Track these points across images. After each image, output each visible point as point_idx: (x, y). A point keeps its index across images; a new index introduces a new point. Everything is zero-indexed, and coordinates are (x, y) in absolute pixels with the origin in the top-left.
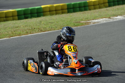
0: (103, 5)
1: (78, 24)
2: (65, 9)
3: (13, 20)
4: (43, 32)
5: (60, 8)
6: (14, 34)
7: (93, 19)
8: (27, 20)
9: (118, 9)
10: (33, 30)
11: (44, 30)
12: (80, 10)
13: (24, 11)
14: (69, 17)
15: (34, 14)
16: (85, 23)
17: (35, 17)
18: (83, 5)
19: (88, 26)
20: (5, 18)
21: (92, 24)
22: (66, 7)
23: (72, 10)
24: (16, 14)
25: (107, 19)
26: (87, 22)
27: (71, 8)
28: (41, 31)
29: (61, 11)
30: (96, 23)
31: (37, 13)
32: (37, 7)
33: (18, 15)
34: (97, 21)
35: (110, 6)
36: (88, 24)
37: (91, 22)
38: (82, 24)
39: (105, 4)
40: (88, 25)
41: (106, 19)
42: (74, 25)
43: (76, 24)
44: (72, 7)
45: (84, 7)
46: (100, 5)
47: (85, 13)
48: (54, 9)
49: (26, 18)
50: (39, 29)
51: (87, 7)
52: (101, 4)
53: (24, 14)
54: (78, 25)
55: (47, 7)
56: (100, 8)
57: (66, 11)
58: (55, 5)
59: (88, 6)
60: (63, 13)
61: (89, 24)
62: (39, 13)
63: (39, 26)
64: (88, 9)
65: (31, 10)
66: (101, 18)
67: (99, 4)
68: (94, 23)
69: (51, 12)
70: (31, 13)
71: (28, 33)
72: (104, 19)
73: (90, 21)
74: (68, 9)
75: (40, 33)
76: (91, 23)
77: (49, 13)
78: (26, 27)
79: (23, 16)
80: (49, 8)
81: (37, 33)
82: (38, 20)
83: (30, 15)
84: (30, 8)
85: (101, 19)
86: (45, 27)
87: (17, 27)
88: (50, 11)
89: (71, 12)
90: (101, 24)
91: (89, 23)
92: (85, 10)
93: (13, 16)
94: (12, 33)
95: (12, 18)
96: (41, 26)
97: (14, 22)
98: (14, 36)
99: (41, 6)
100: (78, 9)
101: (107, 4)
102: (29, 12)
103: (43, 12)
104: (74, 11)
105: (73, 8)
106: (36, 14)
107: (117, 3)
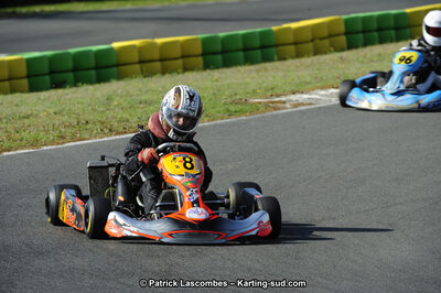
0: (327, 42)
1: (239, 107)
2: (196, 56)
4: (118, 133)
5: (178, 53)
6: (15, 141)
7: (294, 93)
8: (60, 91)
9: (380, 55)
10: (81, 126)
11: (121, 130)
12: (249, 61)
13: (52, 59)
14: (209, 84)
15: (86, 73)
16: (267, 105)
17: (90, 82)
18: (257, 43)
19: (277, 115)
21: (289, 109)
22: (199, 50)
23: (220, 57)
24: (24, 72)
26: (273, 103)
27: (216, 53)
28: (110, 130)
29: (180, 62)
30: (303, 104)
31: (97, 68)
32: (95, 48)
33: (28, 76)
34: (305, 96)
35: (351, 46)
36: (275, 109)
37: (284, 102)
38: (256, 108)
39: (335, 38)
40: (275, 113)
42: (228, 111)
43: (232, 108)
44: (219, 48)
45: (263, 47)
46: (317, 41)
47: (266, 70)
48: (157, 55)
49: (58, 85)
50: (102, 123)
51: (274, 50)
52: (321, 39)
53: (52, 72)
54: (242, 112)
55: (134, 46)
56: (317, 52)
57: (200, 59)
58: (159, 41)
59: (276, 46)
60: (186, 69)
61: (279, 109)
62: (102, 69)
63: (103, 112)
64: (276, 57)
65: (77, 56)
66: (322, 88)
67: (312, 40)
68: (296, 106)
69: (145, 66)
70: (75, 70)
71: (63, 137)
72: (333, 90)
73: (283, 99)
75: (106, 139)
76: (288, 105)
77: (137, 67)
78: (58, 117)
79: (47, 78)
80: (140, 49)
81: (95, 137)
82: (98, 94)
83: (71, 75)
84: (72, 51)
85: (323, 92)
86: (126, 116)
87: (28, 117)
88: (141, 62)
89: (217, 67)
90: (320, 108)
91: (280, 105)
92: (267, 59)
93: (10, 79)
94: (9, 138)
95: (7, 84)
96: (110, 114)
97: (17, 97)
98: (17, 149)
100: (241, 54)
101: (343, 38)
102: (70, 65)
104: (227, 64)
105: (223, 52)
106: (93, 72)
107: (376, 34)
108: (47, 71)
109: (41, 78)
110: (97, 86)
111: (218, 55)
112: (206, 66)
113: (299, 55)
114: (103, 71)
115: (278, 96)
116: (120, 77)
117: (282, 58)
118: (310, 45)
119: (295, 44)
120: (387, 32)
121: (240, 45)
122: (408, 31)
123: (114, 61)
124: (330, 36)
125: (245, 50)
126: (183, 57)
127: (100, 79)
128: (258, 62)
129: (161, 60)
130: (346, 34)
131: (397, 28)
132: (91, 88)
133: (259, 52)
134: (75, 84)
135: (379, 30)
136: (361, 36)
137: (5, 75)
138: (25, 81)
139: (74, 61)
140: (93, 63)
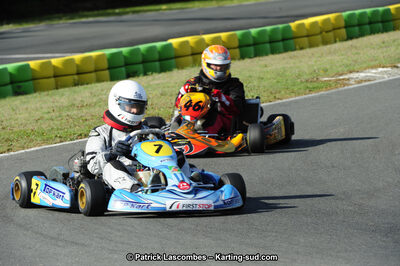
0: (331, 34)
2: (234, 48)
3: (99, 80)
7: (351, 72)
16: (337, 81)
17: (154, 71)
20: (76, 77)
21: (355, 85)
22: (236, 43)
23: (252, 48)
24: (106, 66)
25: (389, 69)
27: (249, 45)
31: (160, 60)
33: (109, 69)
34: (362, 75)
35: (350, 37)
37: (348, 79)
38: (328, 85)
39: (338, 31)
40: (346, 87)
41: (385, 69)
42: (307, 87)
43: (309, 85)
45: (283, 40)
46: (324, 34)
49: (129, 76)
51: (292, 41)
52: (327, 32)
53: (127, 64)
56: (325, 42)
57: (237, 51)
58: (206, 37)
61: (348, 85)
62: (164, 61)
64: (297, 47)
66: (372, 68)
67: (321, 33)
70: (143, 62)
72: (380, 69)
73: (346, 77)
74: (240, 47)
76: (352, 82)
77: (190, 58)
83: (141, 66)
85: (374, 71)
88: (193, 54)
90: (380, 83)
92: (286, 50)
93: (96, 71)
95: (93, 75)
100: (268, 46)
101: (344, 31)
102: (140, 59)
103: (176, 57)
104: (257, 54)
106: (157, 64)
107: (367, 27)
108: (123, 64)
109: (118, 70)
110: (163, 75)
111: (250, 48)
112: (243, 57)
113: (311, 46)
115: (341, 75)
116: (180, 67)
117: (302, 48)
118: (319, 37)
119: (307, 36)
120: (376, 25)
121: (267, 39)
122: (391, 23)
123: (173, 55)
124: (334, 29)
125: (270, 42)
127: (163, 70)
128: (280, 53)
130: (346, 27)
131: (382, 22)
132: (156, 76)
133: (281, 44)
134: (145, 74)
135: (370, 23)
136: (357, 28)
137: (92, 68)
138: (107, 72)
139: (143, 55)
140: (157, 56)
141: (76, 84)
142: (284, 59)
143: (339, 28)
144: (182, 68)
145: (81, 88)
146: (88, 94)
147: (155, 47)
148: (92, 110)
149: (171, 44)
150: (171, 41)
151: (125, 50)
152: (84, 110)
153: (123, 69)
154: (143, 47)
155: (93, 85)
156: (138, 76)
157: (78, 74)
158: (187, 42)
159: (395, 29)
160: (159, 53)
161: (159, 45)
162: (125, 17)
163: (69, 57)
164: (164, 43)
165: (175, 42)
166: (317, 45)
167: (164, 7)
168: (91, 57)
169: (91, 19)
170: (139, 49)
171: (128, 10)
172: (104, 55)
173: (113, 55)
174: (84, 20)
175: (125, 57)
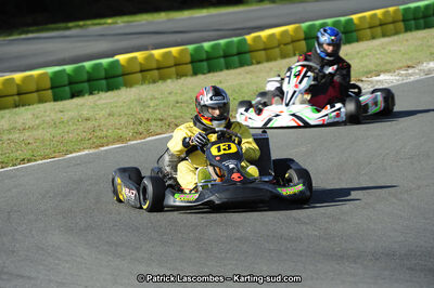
0: (290, 47)
2: (186, 64)
3: (41, 101)
5: (171, 62)
12: (228, 67)
17: (100, 90)
18: (235, 51)
20: (17, 98)
22: (188, 59)
23: (205, 64)
24: (48, 84)
27: (202, 61)
29: (173, 69)
31: (106, 78)
33: (52, 88)
39: (297, 43)
45: (239, 54)
46: (282, 46)
48: (154, 65)
51: (248, 56)
52: (285, 44)
53: (70, 83)
56: (284, 56)
57: (190, 66)
58: (156, 52)
60: (180, 75)
64: (254, 61)
67: (279, 46)
69: (149, 74)
70: (89, 81)
74: (192, 62)
77: (139, 75)
83: (86, 85)
88: (141, 71)
92: (242, 64)
93: (37, 91)
95: (35, 94)
99: (113, 56)
100: (222, 60)
101: (304, 42)
102: (85, 77)
103: (124, 75)
106: (104, 82)
108: (66, 83)
109: (62, 89)
110: (109, 93)
111: (202, 63)
112: (195, 73)
113: (269, 59)
114: (112, 80)
116: (128, 85)
117: (258, 63)
118: (277, 50)
119: (265, 49)
121: (221, 53)
122: (354, 34)
123: (120, 72)
124: (293, 42)
125: (225, 56)
126: (176, 65)
127: (110, 88)
128: (236, 68)
129: (158, 69)
130: (305, 39)
132: (103, 95)
133: (236, 58)
134: (91, 93)
137: (33, 88)
138: (50, 92)
139: (88, 72)
140: (103, 74)
141: (16, 106)
142: (240, 74)
143: (299, 40)
144: (131, 86)
145: (22, 109)
146: (31, 116)
147: (101, 64)
148: (35, 133)
149: (117, 61)
150: (117, 57)
151: (68, 68)
152: (27, 134)
153: (67, 88)
154: (88, 65)
155: (35, 106)
156: (83, 95)
157: (19, 94)
158: (135, 58)
159: (358, 40)
160: (106, 70)
161: (105, 61)
162: (67, 33)
163: (8, 76)
164: (111, 60)
165: (122, 58)
166: (275, 59)
167: (109, 21)
168: (31, 76)
169: (30, 35)
170: (83, 66)
171: (70, 24)
172: (46, 74)
173: (56, 73)
174: (23, 36)
175: (69, 75)
